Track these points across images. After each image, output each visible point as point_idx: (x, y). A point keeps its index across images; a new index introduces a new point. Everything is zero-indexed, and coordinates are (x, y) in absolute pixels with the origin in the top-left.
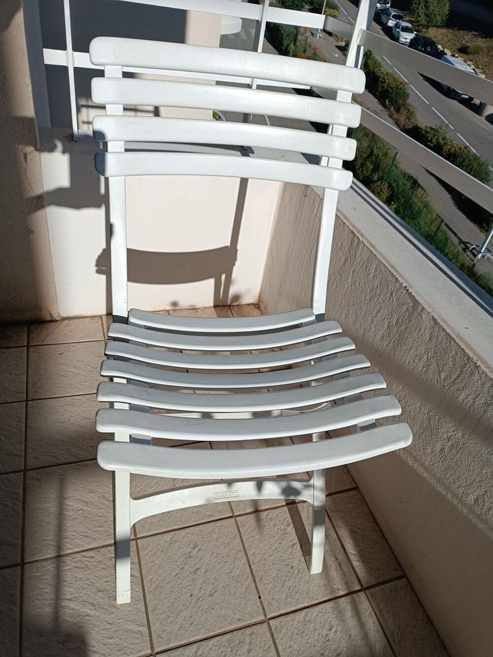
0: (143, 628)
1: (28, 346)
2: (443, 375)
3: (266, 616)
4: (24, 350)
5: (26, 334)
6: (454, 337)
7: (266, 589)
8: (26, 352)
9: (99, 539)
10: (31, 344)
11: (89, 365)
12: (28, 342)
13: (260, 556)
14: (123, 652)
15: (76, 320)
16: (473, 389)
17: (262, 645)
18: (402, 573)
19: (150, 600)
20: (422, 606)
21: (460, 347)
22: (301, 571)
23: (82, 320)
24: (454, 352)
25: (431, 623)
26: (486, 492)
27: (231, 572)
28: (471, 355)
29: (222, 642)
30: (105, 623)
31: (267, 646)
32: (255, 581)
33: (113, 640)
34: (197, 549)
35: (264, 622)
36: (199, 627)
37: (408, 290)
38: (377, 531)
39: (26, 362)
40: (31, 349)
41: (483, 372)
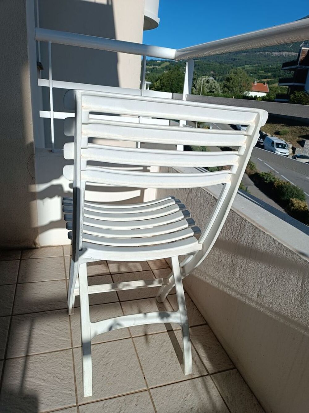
0: (73, 392)
1: (21, 260)
2: (234, 233)
3: (148, 387)
4: (18, 261)
5: (20, 254)
6: (235, 211)
7: (149, 373)
8: (19, 262)
9: (51, 348)
10: (22, 259)
11: (54, 268)
12: (21, 257)
13: (146, 357)
14: (59, 404)
15: (49, 248)
16: (246, 233)
17: (145, 402)
18: (234, 367)
19: (78, 378)
20: (246, 383)
21: (238, 214)
22: (171, 365)
23: (52, 247)
24: (236, 219)
25: (252, 392)
26: (261, 287)
27: (128, 365)
28: (243, 216)
29: (120, 401)
30: (50, 389)
31: (147, 403)
32: (142, 370)
33: (53, 398)
34: (108, 353)
35: (147, 390)
36: (107, 392)
37: (214, 197)
38: (218, 345)
39: (18, 266)
40: (22, 261)
41: (249, 222)
